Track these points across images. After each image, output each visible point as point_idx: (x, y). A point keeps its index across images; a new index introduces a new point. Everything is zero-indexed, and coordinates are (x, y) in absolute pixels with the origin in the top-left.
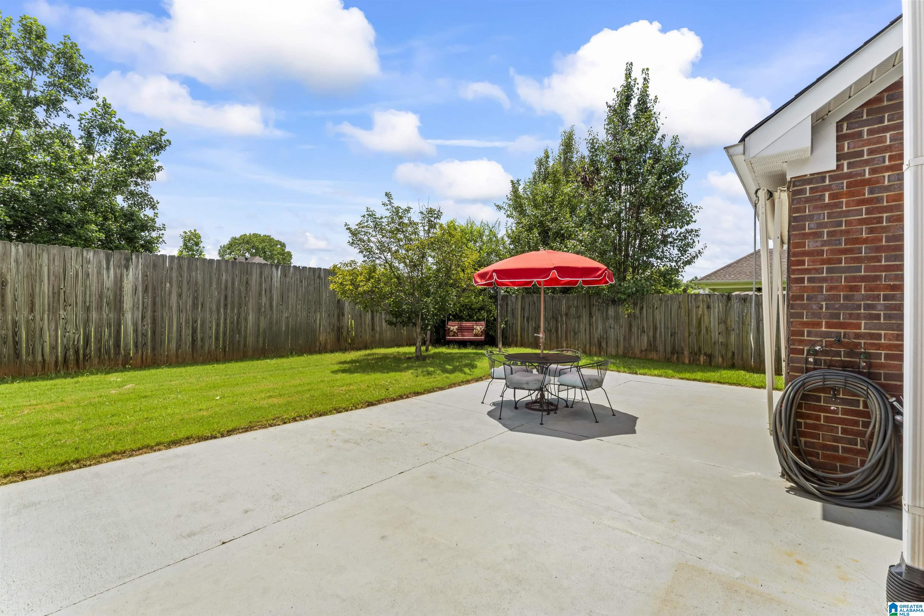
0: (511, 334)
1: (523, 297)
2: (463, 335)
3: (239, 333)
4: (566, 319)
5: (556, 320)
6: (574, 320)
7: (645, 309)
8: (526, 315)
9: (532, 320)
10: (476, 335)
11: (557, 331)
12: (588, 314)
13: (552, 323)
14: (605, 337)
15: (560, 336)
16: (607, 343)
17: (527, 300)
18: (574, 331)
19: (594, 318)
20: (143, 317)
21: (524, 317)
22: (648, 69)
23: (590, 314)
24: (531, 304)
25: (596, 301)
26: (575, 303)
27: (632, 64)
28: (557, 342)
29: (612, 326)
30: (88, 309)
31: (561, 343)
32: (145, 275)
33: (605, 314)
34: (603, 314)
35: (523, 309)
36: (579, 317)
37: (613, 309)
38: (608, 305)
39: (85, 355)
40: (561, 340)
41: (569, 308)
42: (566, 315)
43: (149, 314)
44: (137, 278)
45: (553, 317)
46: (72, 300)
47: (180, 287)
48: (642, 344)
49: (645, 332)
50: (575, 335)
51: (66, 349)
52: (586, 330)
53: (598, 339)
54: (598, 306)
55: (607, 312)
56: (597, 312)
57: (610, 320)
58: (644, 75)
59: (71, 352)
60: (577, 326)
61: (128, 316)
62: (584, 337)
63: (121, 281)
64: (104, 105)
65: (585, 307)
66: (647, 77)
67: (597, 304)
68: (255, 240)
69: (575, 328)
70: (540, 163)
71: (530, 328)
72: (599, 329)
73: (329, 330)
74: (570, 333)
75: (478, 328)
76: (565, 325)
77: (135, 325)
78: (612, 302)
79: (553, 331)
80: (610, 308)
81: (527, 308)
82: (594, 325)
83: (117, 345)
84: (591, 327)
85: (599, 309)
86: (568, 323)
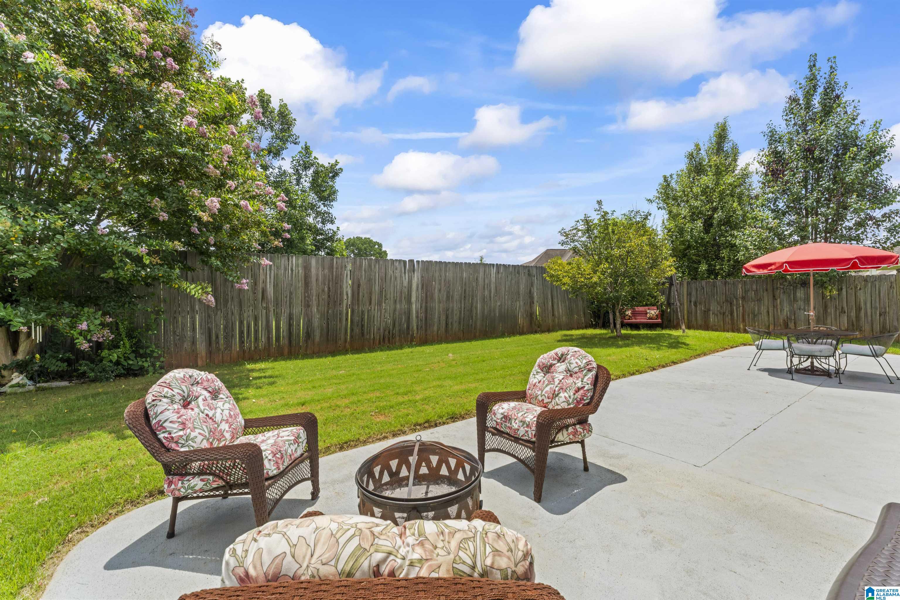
0: (675, 317)
1: (688, 283)
2: (636, 319)
3: (472, 319)
4: (742, 302)
5: (731, 304)
6: (753, 303)
7: (844, 290)
8: (693, 299)
9: (700, 304)
10: (650, 318)
11: (732, 313)
12: (772, 296)
13: (726, 307)
14: (793, 318)
15: (735, 318)
16: (795, 323)
17: (693, 286)
18: (753, 313)
19: (779, 301)
20: (421, 307)
21: (690, 302)
22: (835, 58)
23: (774, 296)
24: (699, 289)
25: (781, 284)
26: (754, 287)
27: (816, 55)
28: (733, 323)
29: (802, 307)
30: (395, 302)
31: (737, 325)
32: (422, 277)
33: (792, 296)
34: (789, 296)
35: (689, 294)
36: (759, 300)
37: (802, 292)
38: (795, 288)
39: (393, 335)
40: (737, 321)
41: (746, 291)
42: (743, 298)
43: (424, 305)
44: (418, 279)
45: (727, 301)
46: (388, 297)
47: (440, 284)
48: (842, 323)
49: (845, 312)
50: (754, 317)
51: (385, 331)
52: (768, 312)
53: (784, 320)
54: (783, 289)
55: (795, 294)
56: (782, 294)
57: (799, 302)
58: (830, 64)
59: (387, 333)
60: (756, 309)
61: (414, 306)
62: (766, 318)
63: (411, 281)
64: (306, 147)
65: (767, 290)
66: (834, 66)
67: (782, 287)
68: (358, 242)
69: (754, 311)
70: (691, 156)
71: (698, 312)
72: (785, 311)
73: (525, 316)
74: (749, 315)
75: (653, 312)
76: (741, 308)
77: (417, 312)
78: (801, 285)
79: (727, 313)
80: (798, 291)
81: (694, 293)
82: (779, 307)
83: (408, 328)
84: (775, 310)
85: (784, 292)
86: (745, 306)
